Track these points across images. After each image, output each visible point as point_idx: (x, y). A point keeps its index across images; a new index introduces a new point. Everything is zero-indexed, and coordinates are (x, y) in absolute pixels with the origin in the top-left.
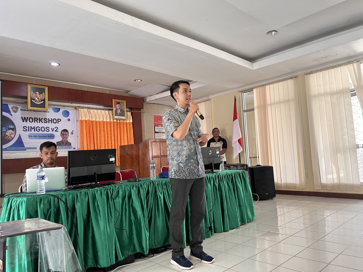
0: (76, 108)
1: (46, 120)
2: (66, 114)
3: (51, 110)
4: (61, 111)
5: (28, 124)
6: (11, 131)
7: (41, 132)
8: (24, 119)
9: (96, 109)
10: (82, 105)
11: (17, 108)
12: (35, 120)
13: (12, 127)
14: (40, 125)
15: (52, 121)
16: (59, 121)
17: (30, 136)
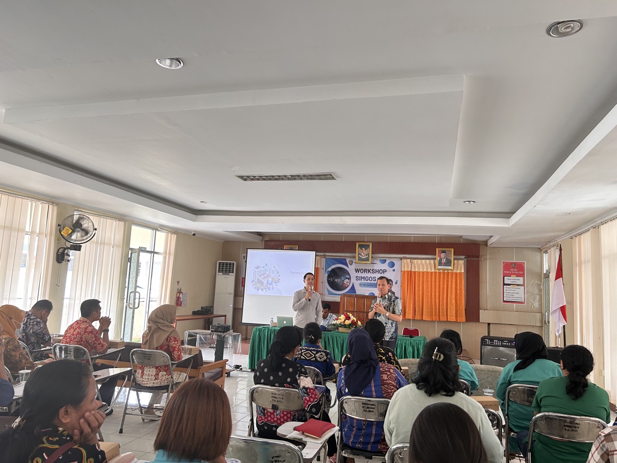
0: (401, 259)
1: (374, 271)
2: (392, 265)
3: (378, 262)
4: (387, 262)
5: (360, 274)
6: (347, 280)
7: (369, 281)
8: (357, 271)
10: (408, 256)
11: (352, 262)
12: (365, 271)
13: (348, 277)
14: (369, 275)
15: (378, 271)
16: (384, 271)
17: (360, 285)
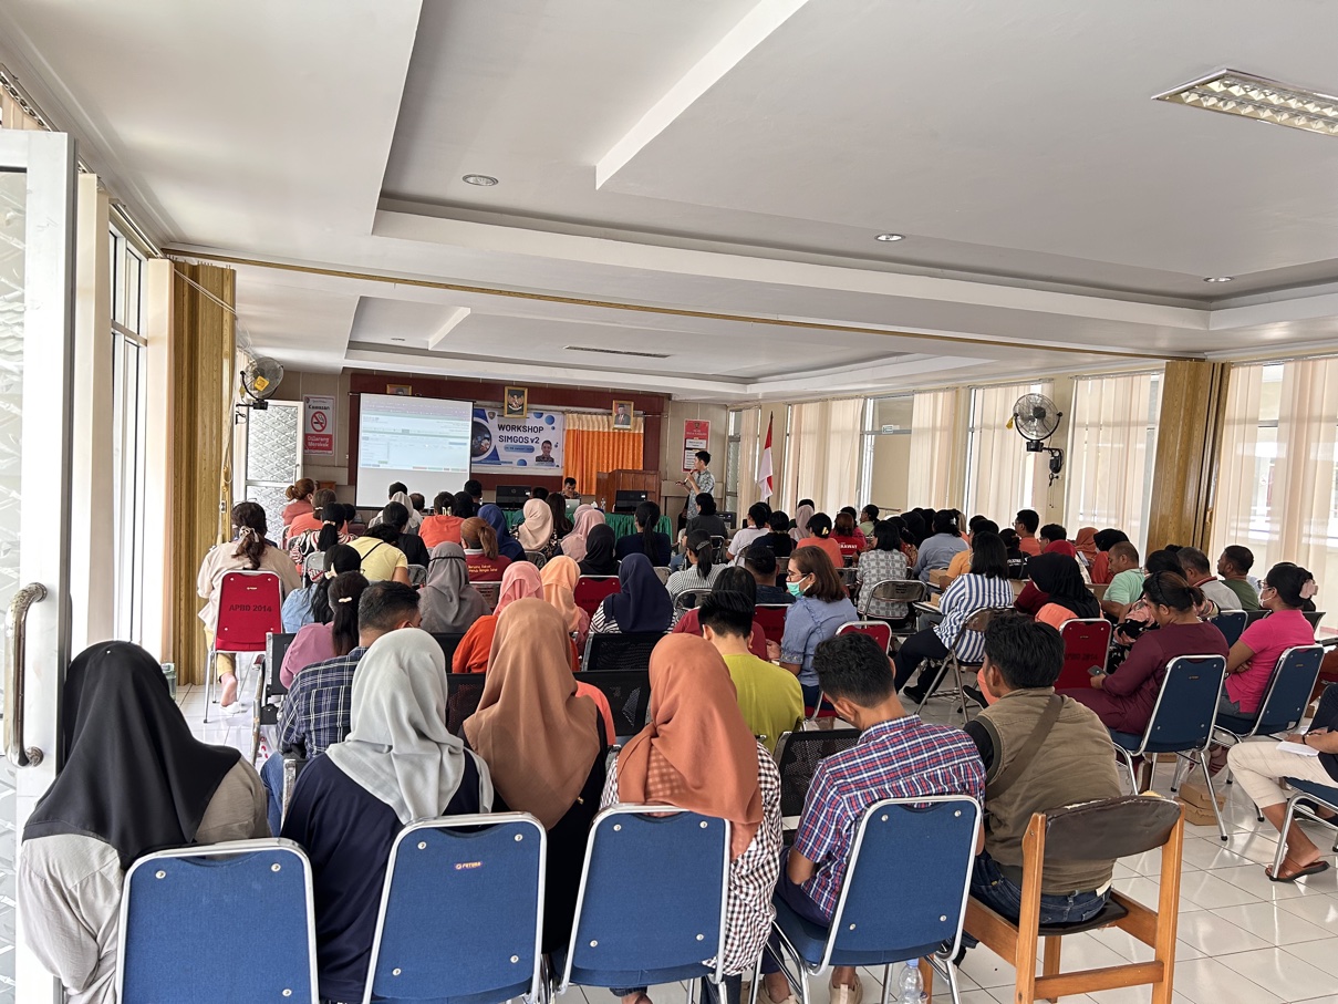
0: (563, 412)
1: (525, 429)
2: (551, 420)
3: (532, 416)
4: (545, 416)
5: (505, 433)
6: (486, 441)
7: (518, 443)
8: (501, 427)
9: (590, 413)
10: (572, 409)
11: (494, 414)
12: (513, 428)
13: (487, 436)
14: (519, 434)
15: (532, 429)
16: (541, 429)
17: (506, 448)
